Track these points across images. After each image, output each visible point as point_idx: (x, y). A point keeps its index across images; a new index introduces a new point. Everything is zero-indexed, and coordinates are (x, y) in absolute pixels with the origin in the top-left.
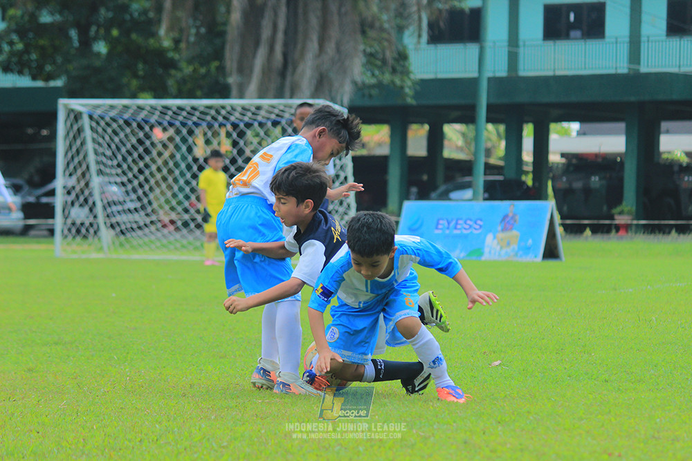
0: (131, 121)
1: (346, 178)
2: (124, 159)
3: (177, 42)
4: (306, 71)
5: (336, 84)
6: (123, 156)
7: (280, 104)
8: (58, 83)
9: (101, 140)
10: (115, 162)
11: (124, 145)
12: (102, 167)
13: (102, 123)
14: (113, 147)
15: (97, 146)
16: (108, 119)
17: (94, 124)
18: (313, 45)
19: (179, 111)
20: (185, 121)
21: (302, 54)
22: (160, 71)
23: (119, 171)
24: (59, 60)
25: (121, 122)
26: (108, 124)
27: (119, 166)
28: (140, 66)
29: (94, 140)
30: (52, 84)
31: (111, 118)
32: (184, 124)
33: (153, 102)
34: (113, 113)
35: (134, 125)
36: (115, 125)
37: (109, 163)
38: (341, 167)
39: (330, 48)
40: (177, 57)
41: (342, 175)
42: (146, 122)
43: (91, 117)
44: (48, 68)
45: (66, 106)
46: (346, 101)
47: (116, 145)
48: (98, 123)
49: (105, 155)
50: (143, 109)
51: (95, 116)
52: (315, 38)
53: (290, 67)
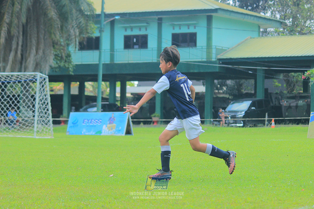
1: (48, 103)
4: (31, 61)
5: (43, 67)
7: (21, 74)
18: (34, 51)
21: (29, 55)
38: (46, 99)
39: (41, 52)
41: (46, 102)
46: (47, 73)
52: (34, 48)
53: (24, 60)
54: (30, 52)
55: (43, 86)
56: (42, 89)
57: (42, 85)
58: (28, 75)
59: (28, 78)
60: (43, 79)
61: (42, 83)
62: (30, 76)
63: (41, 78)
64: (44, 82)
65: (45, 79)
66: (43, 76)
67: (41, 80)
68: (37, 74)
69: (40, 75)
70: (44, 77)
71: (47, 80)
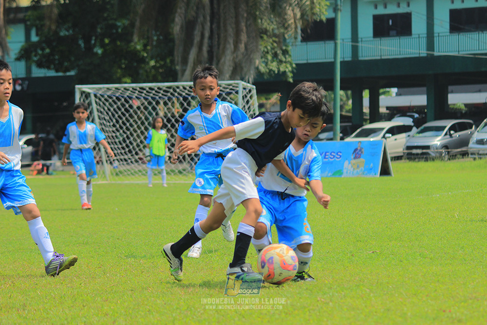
0: (121, 97)
2: (117, 122)
3: (145, 46)
4: (227, 61)
5: (245, 70)
6: (116, 119)
8: (72, 73)
9: (102, 110)
10: (112, 124)
11: (117, 113)
12: (104, 127)
13: (103, 99)
14: (110, 114)
15: (100, 114)
16: (106, 97)
17: (97, 100)
18: (230, 46)
19: (150, 91)
20: (154, 96)
21: (224, 52)
22: (135, 64)
23: (114, 129)
24: (73, 59)
25: (114, 98)
26: (106, 100)
27: (114, 126)
28: (123, 61)
29: (98, 110)
30: (68, 74)
31: (108, 96)
32: (153, 99)
33: (134, 85)
34: (109, 93)
35: (123, 100)
36: (110, 100)
37: (108, 124)
39: (242, 46)
40: (145, 55)
42: (130, 98)
43: (95, 96)
44: (66, 64)
45: (79, 89)
46: (251, 80)
47: (112, 113)
48: (100, 99)
49: (105, 120)
50: (128, 90)
51: (98, 95)
52: (231, 41)
53: (215, 59)
54: (224, 47)
55: (248, 102)
56: (247, 107)
57: (246, 100)
58: (224, 86)
59: (223, 90)
60: (248, 91)
61: (246, 96)
62: (227, 86)
63: (244, 89)
64: (249, 96)
65: (250, 91)
66: (247, 86)
67: (245, 93)
68: (237, 84)
69: (243, 85)
70: (249, 88)
71: (254, 92)
